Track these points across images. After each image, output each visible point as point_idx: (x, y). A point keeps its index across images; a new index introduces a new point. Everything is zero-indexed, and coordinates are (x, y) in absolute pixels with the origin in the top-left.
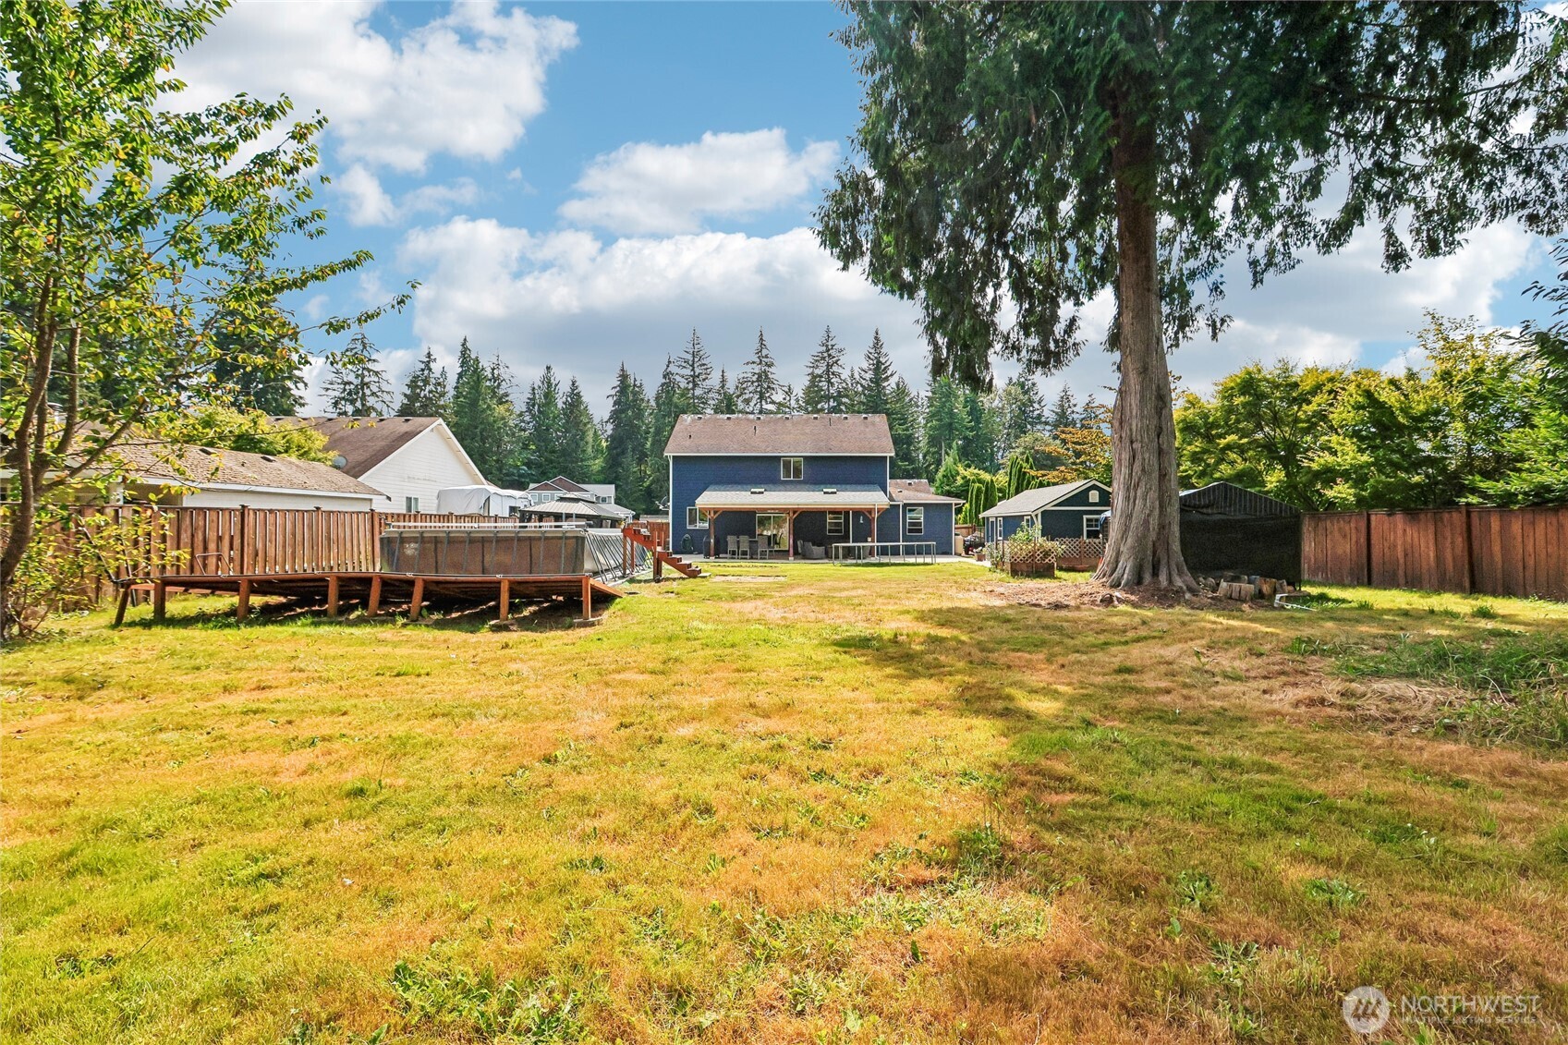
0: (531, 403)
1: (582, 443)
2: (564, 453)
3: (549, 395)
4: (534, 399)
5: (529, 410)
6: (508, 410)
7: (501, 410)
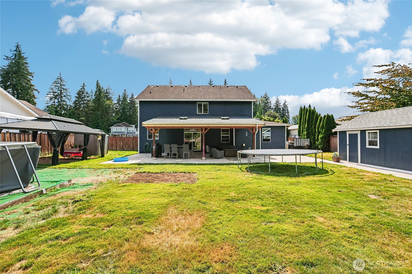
0: (119, 100)
1: (135, 113)
2: (130, 116)
3: (125, 98)
4: (120, 99)
5: (118, 103)
6: (111, 102)
7: (108, 102)
